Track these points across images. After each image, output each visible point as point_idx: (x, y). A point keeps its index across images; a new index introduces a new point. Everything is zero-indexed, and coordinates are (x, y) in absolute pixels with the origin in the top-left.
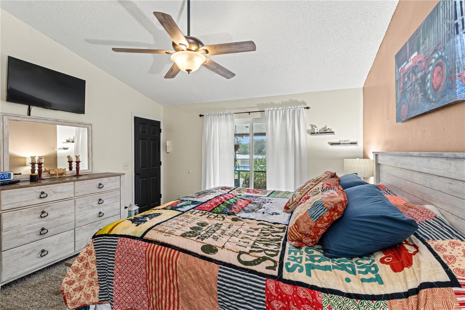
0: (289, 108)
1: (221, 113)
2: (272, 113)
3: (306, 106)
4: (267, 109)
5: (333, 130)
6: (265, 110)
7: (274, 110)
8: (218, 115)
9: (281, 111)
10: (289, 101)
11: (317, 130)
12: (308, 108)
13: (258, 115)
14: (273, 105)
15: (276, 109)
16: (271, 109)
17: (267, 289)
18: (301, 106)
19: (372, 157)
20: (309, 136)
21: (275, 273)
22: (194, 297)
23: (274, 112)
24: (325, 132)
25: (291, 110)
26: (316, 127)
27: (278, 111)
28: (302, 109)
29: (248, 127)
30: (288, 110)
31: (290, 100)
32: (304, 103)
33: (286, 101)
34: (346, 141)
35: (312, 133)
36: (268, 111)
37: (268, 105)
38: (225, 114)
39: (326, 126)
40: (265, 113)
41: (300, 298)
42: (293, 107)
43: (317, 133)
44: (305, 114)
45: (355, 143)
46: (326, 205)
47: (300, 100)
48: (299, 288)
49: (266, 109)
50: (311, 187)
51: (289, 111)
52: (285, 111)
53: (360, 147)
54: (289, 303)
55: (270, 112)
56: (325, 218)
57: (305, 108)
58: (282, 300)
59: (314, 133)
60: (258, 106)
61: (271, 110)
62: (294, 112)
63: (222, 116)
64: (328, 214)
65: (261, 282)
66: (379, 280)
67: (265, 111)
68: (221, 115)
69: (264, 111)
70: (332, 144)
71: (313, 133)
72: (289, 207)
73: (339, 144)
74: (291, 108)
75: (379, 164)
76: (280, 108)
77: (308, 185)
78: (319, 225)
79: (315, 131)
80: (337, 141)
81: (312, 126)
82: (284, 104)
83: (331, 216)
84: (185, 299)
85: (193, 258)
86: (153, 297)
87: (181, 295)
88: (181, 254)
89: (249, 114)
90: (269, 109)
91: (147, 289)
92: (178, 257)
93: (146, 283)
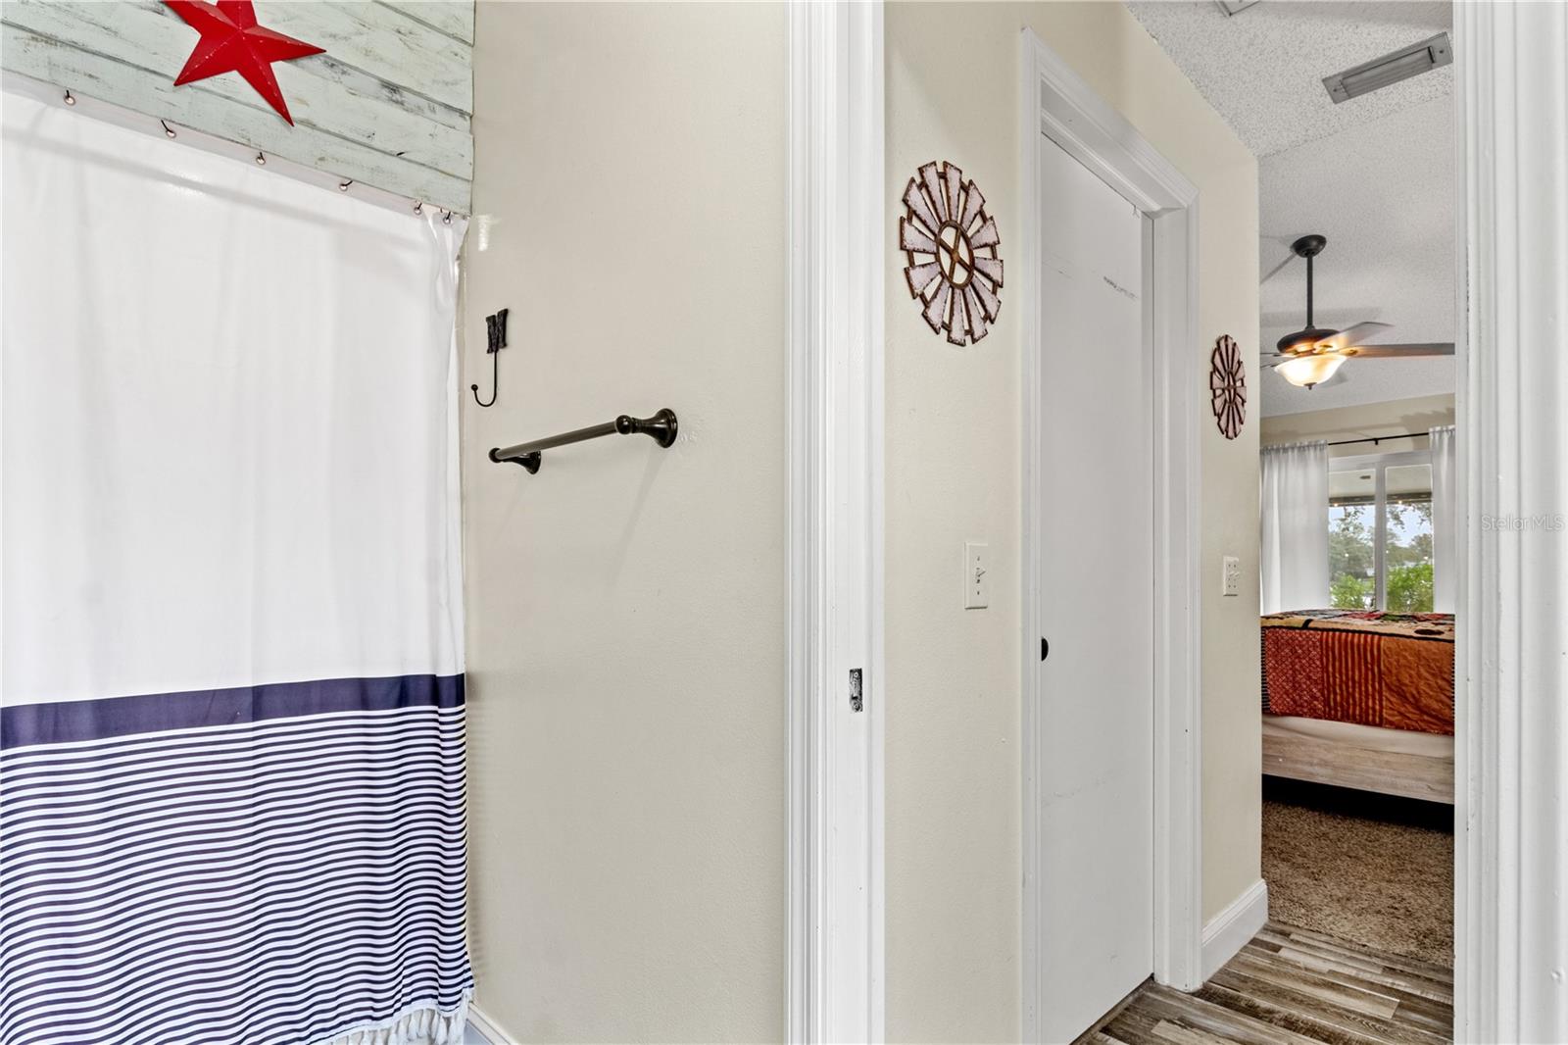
1: (1287, 445)
4: (1438, 428)
6: (1431, 430)
8: (1278, 450)
13: (1407, 445)
22: (1411, 682)
29: (1368, 477)
36: (1441, 432)
37: (1435, 418)
38: (1300, 448)
40: (1428, 439)
49: (1433, 427)
60: (1406, 420)
63: (1290, 453)
67: (1431, 435)
68: (1285, 450)
69: (1427, 434)
84: (1393, 687)
85: (1408, 640)
86: (1335, 694)
87: (1386, 684)
88: (1383, 637)
89: (1377, 443)
90: (1444, 429)
91: (1323, 685)
92: (1379, 640)
93: (1323, 677)
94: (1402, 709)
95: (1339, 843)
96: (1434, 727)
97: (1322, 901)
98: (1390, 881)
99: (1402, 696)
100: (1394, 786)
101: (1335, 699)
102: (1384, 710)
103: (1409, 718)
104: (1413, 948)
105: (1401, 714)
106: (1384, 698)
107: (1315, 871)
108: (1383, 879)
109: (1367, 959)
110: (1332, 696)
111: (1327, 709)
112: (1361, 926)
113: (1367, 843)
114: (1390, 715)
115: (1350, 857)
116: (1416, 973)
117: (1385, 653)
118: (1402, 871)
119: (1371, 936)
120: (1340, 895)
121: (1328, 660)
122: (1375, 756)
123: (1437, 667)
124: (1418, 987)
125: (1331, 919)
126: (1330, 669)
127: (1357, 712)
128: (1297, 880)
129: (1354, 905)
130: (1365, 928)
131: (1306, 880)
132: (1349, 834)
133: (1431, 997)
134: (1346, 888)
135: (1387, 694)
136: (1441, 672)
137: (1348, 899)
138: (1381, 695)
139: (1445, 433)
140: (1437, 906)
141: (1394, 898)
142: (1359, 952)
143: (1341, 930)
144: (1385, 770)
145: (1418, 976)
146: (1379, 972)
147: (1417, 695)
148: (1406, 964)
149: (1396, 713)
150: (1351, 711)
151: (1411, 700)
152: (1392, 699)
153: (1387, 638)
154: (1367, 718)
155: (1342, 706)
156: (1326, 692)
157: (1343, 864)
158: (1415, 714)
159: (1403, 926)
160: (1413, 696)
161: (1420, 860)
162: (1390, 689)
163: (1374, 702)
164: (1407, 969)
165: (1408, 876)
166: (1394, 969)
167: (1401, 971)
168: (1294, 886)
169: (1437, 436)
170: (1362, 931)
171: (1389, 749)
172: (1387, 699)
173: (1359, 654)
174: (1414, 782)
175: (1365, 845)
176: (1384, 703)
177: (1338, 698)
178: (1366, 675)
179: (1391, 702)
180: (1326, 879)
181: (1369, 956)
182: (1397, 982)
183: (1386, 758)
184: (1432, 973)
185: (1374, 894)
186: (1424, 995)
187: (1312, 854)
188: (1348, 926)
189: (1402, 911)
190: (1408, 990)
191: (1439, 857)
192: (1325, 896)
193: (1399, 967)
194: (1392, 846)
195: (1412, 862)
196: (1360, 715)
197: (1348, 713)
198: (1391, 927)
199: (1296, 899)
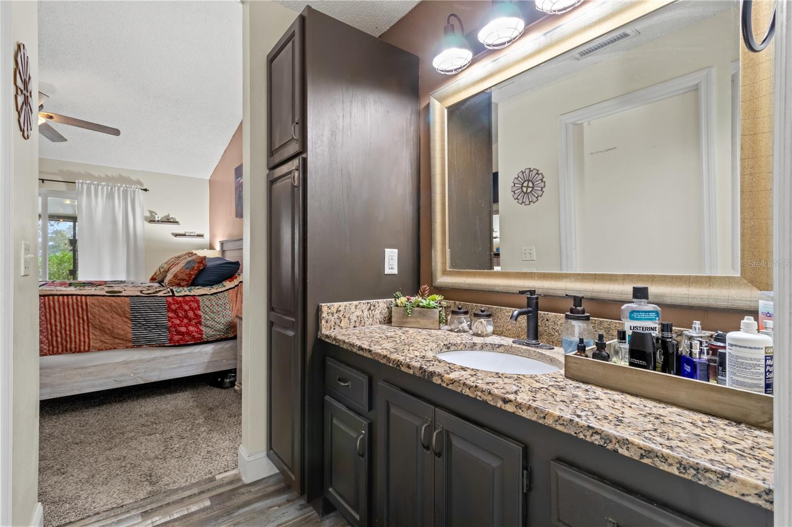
0: (118, 186)
2: (89, 189)
3: (142, 187)
4: (81, 181)
5: (177, 220)
6: (77, 181)
7: (93, 184)
9: (105, 188)
10: (116, 175)
11: (158, 218)
12: (146, 190)
13: (62, 187)
14: (89, 176)
15: (95, 183)
16: (88, 182)
17: (167, 301)
18: (136, 187)
19: (218, 247)
20: (147, 224)
21: (171, 294)
22: (108, 321)
23: (93, 187)
24: (168, 220)
25: (122, 189)
26: (156, 214)
27: (100, 187)
28: (137, 190)
30: (116, 188)
31: (118, 175)
32: (141, 184)
33: (112, 176)
34: (192, 233)
35: (150, 221)
36: (82, 183)
37: (80, 175)
39: (169, 215)
40: (75, 186)
41: (188, 301)
42: (124, 186)
43: (158, 221)
44: (141, 198)
45: (201, 236)
46: (196, 261)
47: (134, 177)
48: (186, 297)
49: (78, 180)
50: (175, 261)
51: (119, 189)
52: (112, 188)
53: (206, 239)
54: (181, 304)
55: (85, 186)
56: (196, 268)
57: (141, 189)
58: (178, 303)
59: (154, 221)
60: (61, 173)
61: (88, 184)
62: (125, 192)
64: (197, 265)
65: (164, 299)
66: (225, 286)
67: (77, 184)
69: (75, 183)
70: (176, 235)
71: (152, 221)
72: (157, 278)
73: (184, 235)
74: (121, 186)
75: (224, 251)
76: (103, 184)
77: (172, 260)
78: (192, 272)
79: (155, 219)
80: (182, 232)
81: (151, 212)
82: (109, 179)
83: (199, 267)
84: (97, 327)
85: (103, 298)
86: (57, 336)
87: (92, 325)
88: (88, 297)
89: (43, 182)
90: (84, 182)
91: (48, 332)
92: (86, 299)
93: (47, 327)
94: (102, 339)
95: (64, 437)
96: (121, 345)
97: (77, 489)
98: (110, 449)
99: (102, 330)
100: (93, 386)
101: (57, 341)
102: (91, 341)
103: (106, 343)
104: (149, 489)
105: (101, 341)
106: (91, 334)
107: (58, 466)
108: (106, 449)
109: (128, 515)
110: (54, 338)
111: (51, 348)
112: (112, 493)
113: (82, 428)
114: (94, 343)
115: (78, 444)
116: (160, 504)
117: (90, 306)
118: (112, 438)
119: (122, 496)
120: (86, 477)
121: (50, 315)
122: (81, 371)
123: (122, 311)
124: (164, 515)
125: (90, 500)
126: (53, 321)
127: (73, 346)
128: (49, 481)
129: (99, 478)
130: (115, 492)
131: (55, 479)
132: (67, 427)
133: (176, 516)
134: (87, 469)
135: (93, 331)
136: (124, 314)
137: (93, 477)
138: (88, 331)
139: (85, 185)
140: (144, 451)
141: (118, 459)
142: (122, 514)
143: (102, 504)
144: (88, 378)
145: (162, 506)
146: (140, 520)
147: (112, 329)
148: (151, 503)
149: (98, 341)
150: (68, 346)
151: (108, 332)
152: (97, 333)
153: (90, 297)
154: (80, 349)
155: (62, 344)
156: (50, 337)
157: (75, 451)
158: (109, 339)
159: (134, 476)
160: (109, 329)
161: (118, 425)
162: (95, 327)
163: (84, 338)
164: (154, 506)
165: (118, 440)
166: (146, 512)
167: (152, 509)
168: (49, 489)
169: (80, 185)
170: (115, 496)
171: (90, 364)
172: (93, 333)
173: (73, 309)
174: (106, 380)
175: (82, 431)
176: (91, 336)
177: (59, 339)
178: (79, 322)
179: (95, 335)
180: (69, 469)
181: (128, 511)
182: (154, 520)
183: (88, 370)
184: (167, 498)
185: (106, 463)
186: (172, 518)
187: (49, 454)
188: (104, 497)
189: (129, 466)
190: (163, 521)
191: (126, 419)
192: (76, 483)
193: (149, 508)
194: (97, 424)
195: (114, 430)
196: (75, 348)
197: (66, 347)
198: (129, 481)
199: (57, 499)
